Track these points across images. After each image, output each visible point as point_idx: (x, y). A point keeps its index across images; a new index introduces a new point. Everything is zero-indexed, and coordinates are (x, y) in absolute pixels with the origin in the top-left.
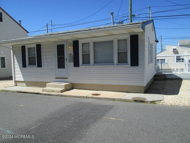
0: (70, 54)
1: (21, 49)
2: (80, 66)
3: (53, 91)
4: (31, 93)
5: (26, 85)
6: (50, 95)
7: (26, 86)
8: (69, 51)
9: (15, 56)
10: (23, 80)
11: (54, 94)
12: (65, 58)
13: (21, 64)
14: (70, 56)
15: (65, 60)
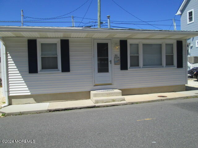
0: (116, 56)
1: (26, 43)
2: (128, 69)
3: (114, 101)
4: (81, 108)
5: (35, 100)
6: (115, 105)
7: (35, 102)
8: (114, 52)
9: (9, 55)
10: (30, 94)
11: (121, 104)
12: (109, 60)
13: (27, 68)
14: (115, 58)
15: (109, 63)
